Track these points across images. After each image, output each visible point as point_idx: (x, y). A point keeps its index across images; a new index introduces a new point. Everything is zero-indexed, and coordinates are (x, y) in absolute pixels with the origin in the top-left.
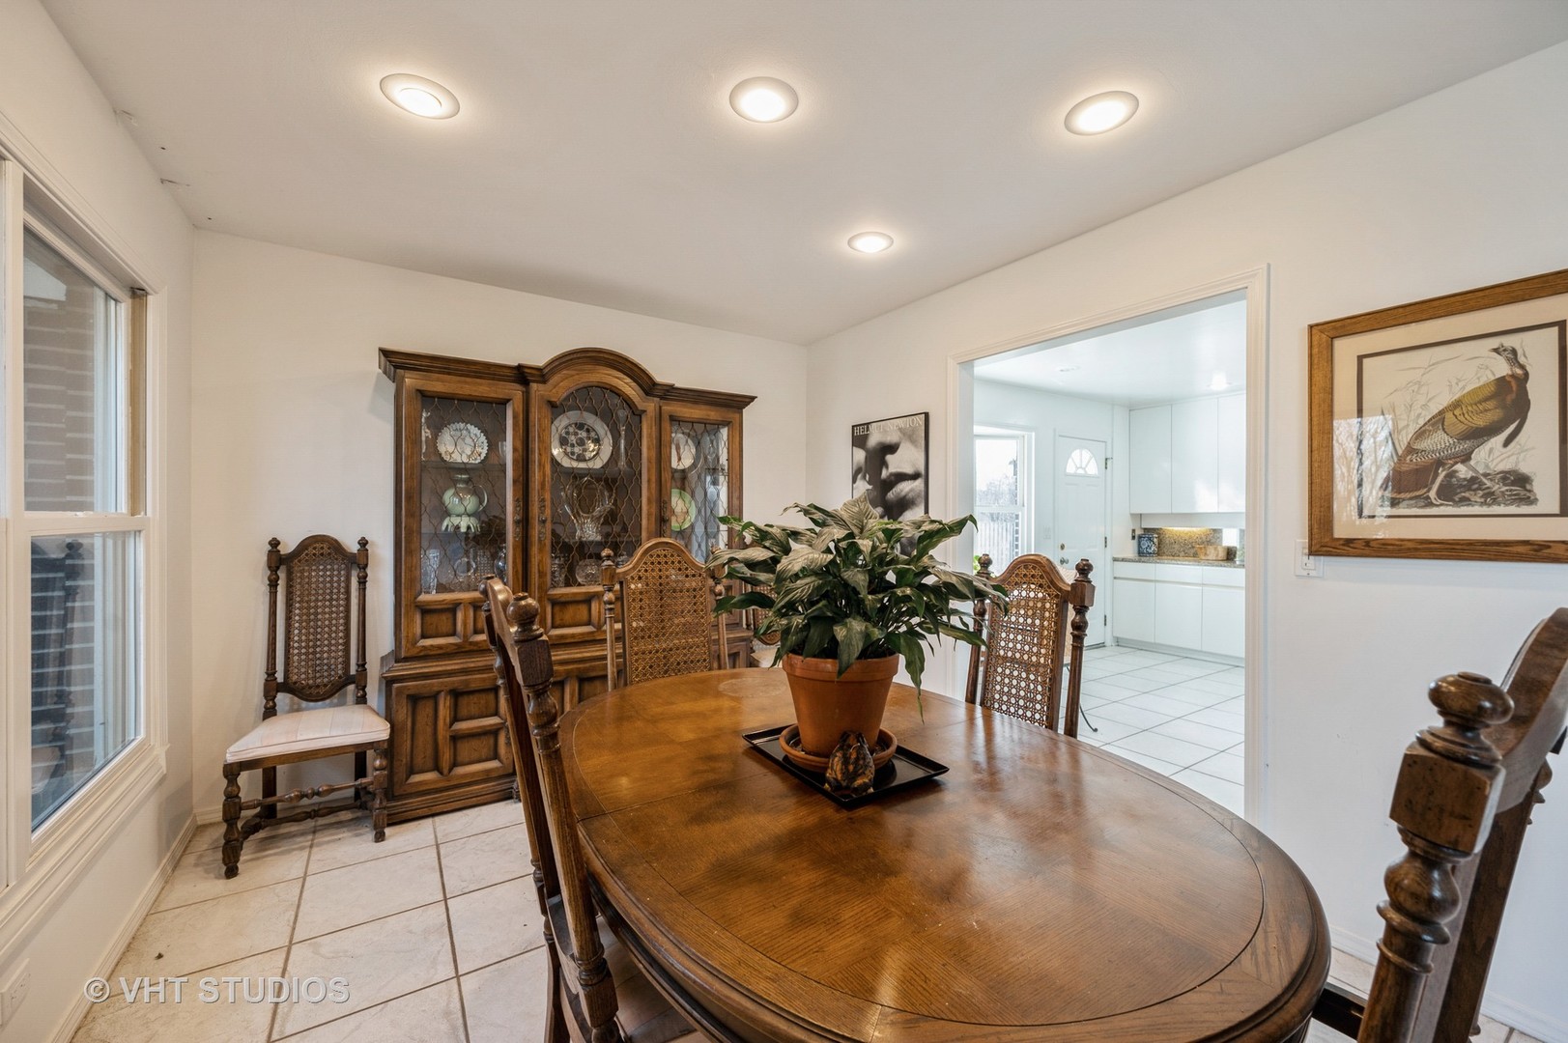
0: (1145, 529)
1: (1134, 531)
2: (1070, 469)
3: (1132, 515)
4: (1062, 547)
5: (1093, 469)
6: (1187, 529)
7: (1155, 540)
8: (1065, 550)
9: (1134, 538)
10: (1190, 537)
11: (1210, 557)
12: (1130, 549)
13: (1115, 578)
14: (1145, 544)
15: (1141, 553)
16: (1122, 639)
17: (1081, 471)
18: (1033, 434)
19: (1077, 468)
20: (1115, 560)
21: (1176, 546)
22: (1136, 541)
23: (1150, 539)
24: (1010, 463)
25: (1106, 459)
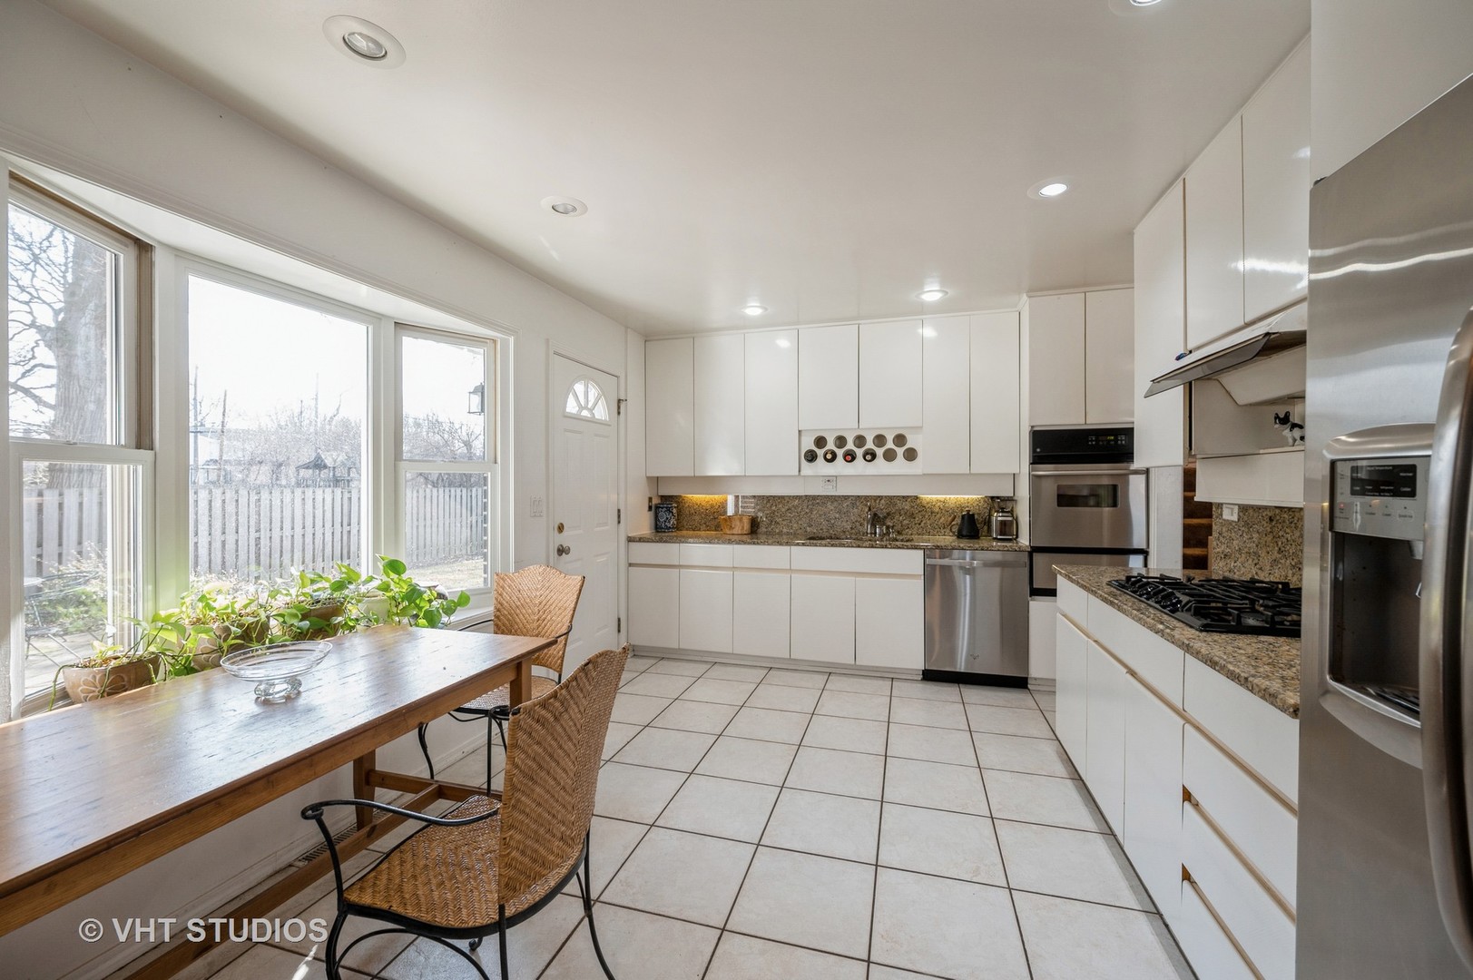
0: (662, 496)
1: (650, 499)
2: (571, 407)
3: (648, 478)
4: (561, 528)
5: (601, 412)
6: (708, 497)
7: (675, 511)
8: (565, 533)
9: (650, 508)
10: (712, 506)
11: (735, 531)
12: (644, 524)
13: (630, 565)
14: (663, 515)
15: (658, 528)
16: (637, 646)
17: (585, 413)
18: (512, 339)
19: (581, 408)
20: (630, 540)
21: (697, 518)
22: (652, 513)
23: (669, 510)
24: (474, 392)
25: (619, 401)
